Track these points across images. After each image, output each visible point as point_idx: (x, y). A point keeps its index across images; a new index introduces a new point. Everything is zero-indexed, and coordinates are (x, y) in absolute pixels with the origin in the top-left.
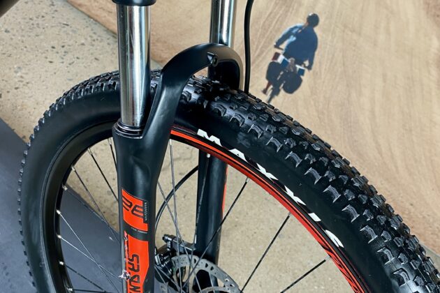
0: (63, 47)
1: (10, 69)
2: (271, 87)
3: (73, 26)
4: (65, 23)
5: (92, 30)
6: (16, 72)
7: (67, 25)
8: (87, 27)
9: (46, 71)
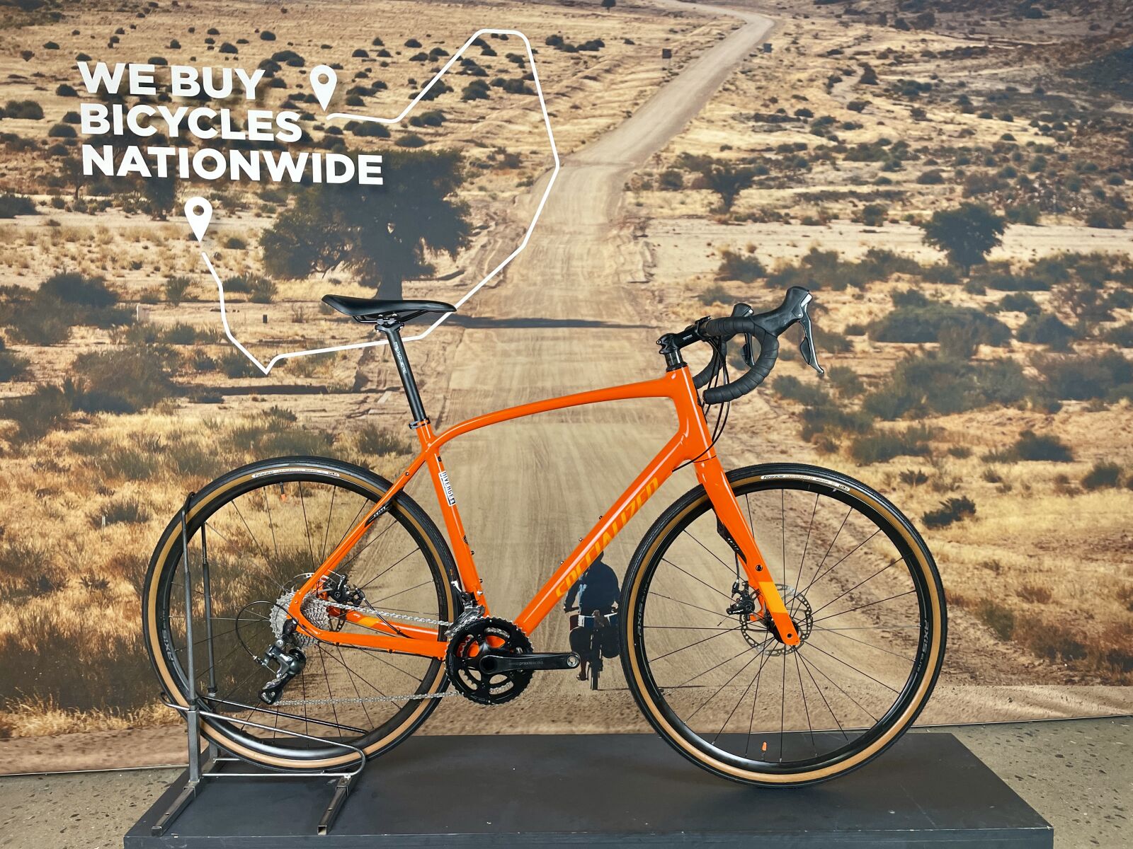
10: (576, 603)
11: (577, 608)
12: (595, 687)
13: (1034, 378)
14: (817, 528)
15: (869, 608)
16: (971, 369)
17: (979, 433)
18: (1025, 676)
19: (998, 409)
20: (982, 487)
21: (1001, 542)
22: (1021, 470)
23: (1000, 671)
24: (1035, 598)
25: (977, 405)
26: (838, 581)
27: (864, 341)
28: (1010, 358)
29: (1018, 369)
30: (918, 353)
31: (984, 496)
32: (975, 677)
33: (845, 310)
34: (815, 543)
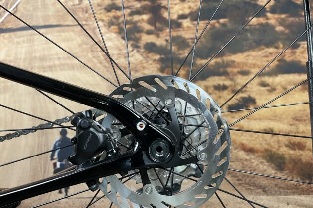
11: (56, 159)
13: (282, 32)
16: (247, 30)
17: (254, 62)
18: (295, 190)
19: (263, 49)
20: (259, 90)
21: (273, 118)
22: (281, 80)
23: (280, 188)
24: (296, 147)
25: (251, 48)
27: (187, 22)
28: (267, 23)
29: (272, 28)
30: (217, 25)
31: (261, 94)
32: (265, 191)
33: (177, 8)
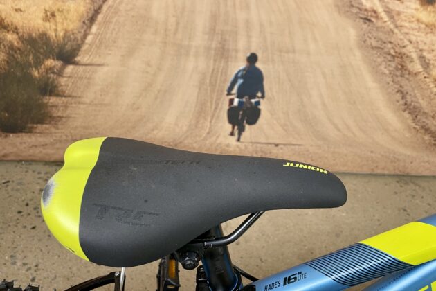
0: (27, 205)
1: (5, 264)
2: (236, 127)
3: (14, 179)
4: (4, 181)
5: (34, 171)
6: (14, 263)
7: (8, 182)
8: (26, 172)
9: (40, 240)
10: (235, 90)
11: (234, 94)
12: (239, 140)
14: (402, 57)
15: (413, 110)
26: (402, 92)
34: (397, 66)
